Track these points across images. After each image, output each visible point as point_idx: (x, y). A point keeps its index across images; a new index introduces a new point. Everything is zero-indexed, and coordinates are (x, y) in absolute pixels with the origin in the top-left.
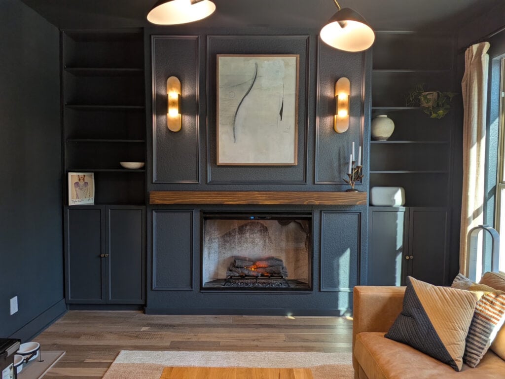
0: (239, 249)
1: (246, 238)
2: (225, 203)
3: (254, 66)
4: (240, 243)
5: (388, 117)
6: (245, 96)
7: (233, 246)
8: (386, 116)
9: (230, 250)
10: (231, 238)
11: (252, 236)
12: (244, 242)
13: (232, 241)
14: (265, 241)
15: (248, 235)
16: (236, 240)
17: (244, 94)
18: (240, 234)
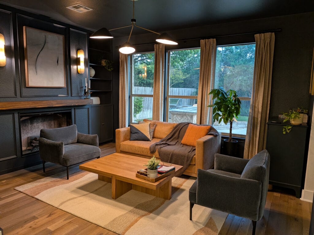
0: (31, 132)
1: (35, 126)
2: (37, 107)
3: (44, 36)
4: (31, 129)
5: (92, 68)
6: (40, 52)
7: (28, 131)
8: (91, 67)
9: (26, 134)
10: (26, 127)
11: (37, 125)
12: (34, 128)
13: (27, 129)
14: (44, 126)
15: (35, 124)
16: (29, 128)
17: (40, 50)
18: (31, 124)
